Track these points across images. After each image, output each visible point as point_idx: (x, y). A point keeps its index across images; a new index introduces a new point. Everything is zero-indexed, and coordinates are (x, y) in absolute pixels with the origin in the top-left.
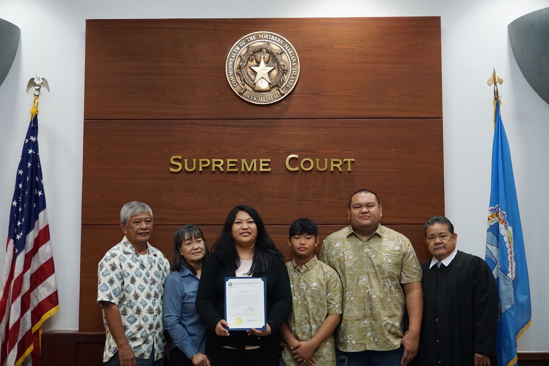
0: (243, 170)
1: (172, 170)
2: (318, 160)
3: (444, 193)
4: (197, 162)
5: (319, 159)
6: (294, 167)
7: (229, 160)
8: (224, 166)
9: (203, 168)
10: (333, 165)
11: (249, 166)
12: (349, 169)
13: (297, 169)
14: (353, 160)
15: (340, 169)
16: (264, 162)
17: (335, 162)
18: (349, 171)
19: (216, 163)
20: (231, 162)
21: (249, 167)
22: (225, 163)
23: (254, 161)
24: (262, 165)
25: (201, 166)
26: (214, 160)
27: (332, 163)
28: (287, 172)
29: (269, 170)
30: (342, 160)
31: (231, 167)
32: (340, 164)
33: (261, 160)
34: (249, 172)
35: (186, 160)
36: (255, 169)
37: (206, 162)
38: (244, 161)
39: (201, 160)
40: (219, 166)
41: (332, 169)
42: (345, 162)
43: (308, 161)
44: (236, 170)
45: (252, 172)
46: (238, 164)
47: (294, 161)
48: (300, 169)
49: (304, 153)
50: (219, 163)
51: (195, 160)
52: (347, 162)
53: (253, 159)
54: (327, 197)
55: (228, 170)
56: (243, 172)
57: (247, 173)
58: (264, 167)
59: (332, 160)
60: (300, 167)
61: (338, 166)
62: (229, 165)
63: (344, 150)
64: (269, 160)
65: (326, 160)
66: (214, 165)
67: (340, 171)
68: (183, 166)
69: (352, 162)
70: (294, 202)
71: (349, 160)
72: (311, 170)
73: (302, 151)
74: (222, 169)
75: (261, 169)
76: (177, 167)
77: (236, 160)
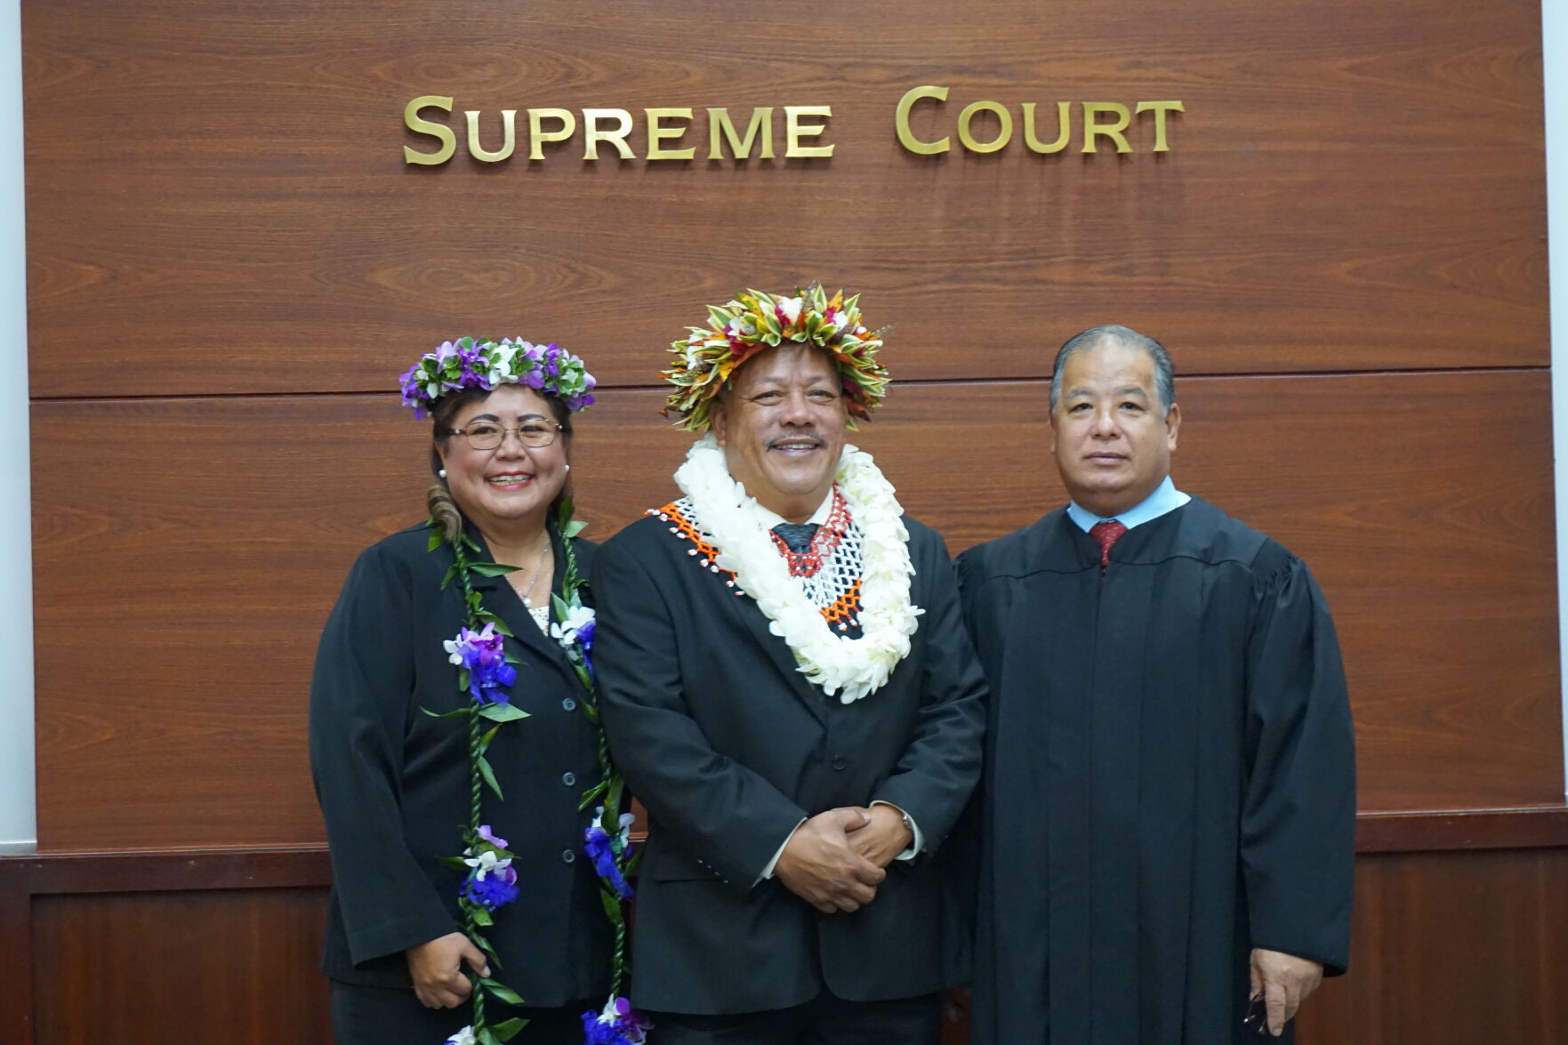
0: (716, 152)
1: (414, 156)
2: (1029, 109)
3: (1545, 241)
4: (523, 124)
5: (1033, 105)
6: (931, 140)
7: (654, 114)
8: (637, 138)
9: (546, 146)
10: (1092, 129)
11: (741, 137)
12: (1161, 146)
13: (943, 145)
14: (1177, 105)
15: (1124, 147)
16: (803, 120)
17: (1102, 117)
18: (1159, 155)
19: (603, 124)
20: (665, 122)
21: (742, 140)
22: (641, 124)
23: (764, 114)
24: (794, 130)
25: (537, 136)
26: (591, 115)
27: (1089, 119)
28: (899, 159)
29: (825, 151)
30: (1132, 107)
31: (664, 143)
32: (1123, 124)
33: (793, 112)
34: (741, 161)
35: (473, 116)
36: (767, 151)
37: (557, 124)
38: (718, 115)
39: (536, 114)
40: (615, 137)
41: (1089, 147)
42: (1141, 114)
43: (984, 114)
44: (687, 154)
45: (754, 164)
46: (696, 131)
47: (925, 112)
48: (956, 145)
49: (969, 80)
50: (613, 124)
51: (509, 116)
52: (1151, 114)
53: (756, 109)
54: (1071, 261)
55: (655, 153)
56: (715, 162)
57: (731, 165)
58: (803, 141)
59: (1091, 108)
60: (957, 140)
61: (1112, 130)
62: (656, 133)
63: (1138, 64)
64: (825, 110)
65: (1064, 108)
66: (592, 136)
67: (1122, 155)
68: (462, 138)
69: (1172, 114)
70: (935, 287)
71: (1160, 107)
72: (1000, 154)
73: (961, 71)
74: (626, 152)
75: (794, 151)
76: (435, 142)
77: (686, 113)
